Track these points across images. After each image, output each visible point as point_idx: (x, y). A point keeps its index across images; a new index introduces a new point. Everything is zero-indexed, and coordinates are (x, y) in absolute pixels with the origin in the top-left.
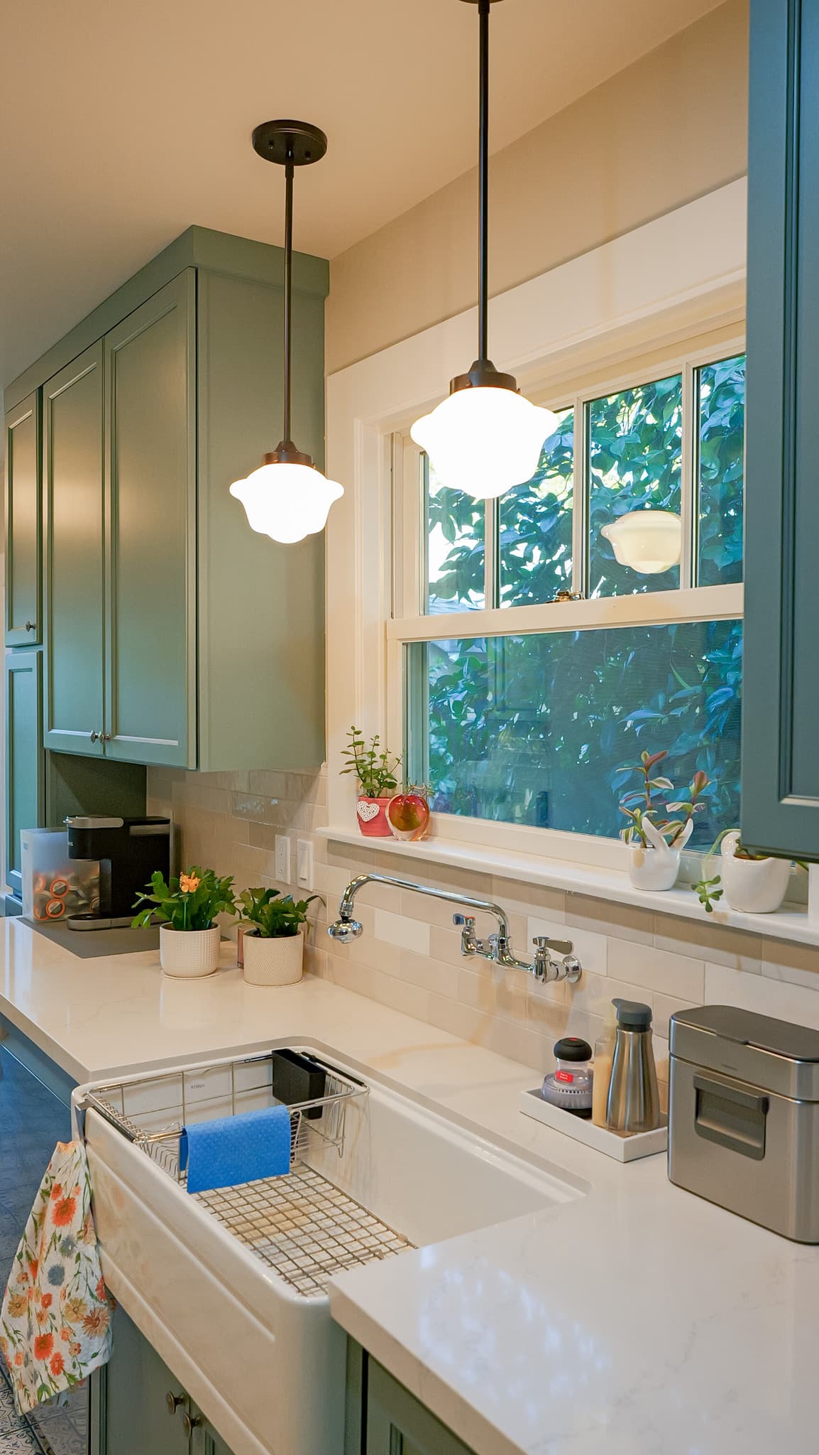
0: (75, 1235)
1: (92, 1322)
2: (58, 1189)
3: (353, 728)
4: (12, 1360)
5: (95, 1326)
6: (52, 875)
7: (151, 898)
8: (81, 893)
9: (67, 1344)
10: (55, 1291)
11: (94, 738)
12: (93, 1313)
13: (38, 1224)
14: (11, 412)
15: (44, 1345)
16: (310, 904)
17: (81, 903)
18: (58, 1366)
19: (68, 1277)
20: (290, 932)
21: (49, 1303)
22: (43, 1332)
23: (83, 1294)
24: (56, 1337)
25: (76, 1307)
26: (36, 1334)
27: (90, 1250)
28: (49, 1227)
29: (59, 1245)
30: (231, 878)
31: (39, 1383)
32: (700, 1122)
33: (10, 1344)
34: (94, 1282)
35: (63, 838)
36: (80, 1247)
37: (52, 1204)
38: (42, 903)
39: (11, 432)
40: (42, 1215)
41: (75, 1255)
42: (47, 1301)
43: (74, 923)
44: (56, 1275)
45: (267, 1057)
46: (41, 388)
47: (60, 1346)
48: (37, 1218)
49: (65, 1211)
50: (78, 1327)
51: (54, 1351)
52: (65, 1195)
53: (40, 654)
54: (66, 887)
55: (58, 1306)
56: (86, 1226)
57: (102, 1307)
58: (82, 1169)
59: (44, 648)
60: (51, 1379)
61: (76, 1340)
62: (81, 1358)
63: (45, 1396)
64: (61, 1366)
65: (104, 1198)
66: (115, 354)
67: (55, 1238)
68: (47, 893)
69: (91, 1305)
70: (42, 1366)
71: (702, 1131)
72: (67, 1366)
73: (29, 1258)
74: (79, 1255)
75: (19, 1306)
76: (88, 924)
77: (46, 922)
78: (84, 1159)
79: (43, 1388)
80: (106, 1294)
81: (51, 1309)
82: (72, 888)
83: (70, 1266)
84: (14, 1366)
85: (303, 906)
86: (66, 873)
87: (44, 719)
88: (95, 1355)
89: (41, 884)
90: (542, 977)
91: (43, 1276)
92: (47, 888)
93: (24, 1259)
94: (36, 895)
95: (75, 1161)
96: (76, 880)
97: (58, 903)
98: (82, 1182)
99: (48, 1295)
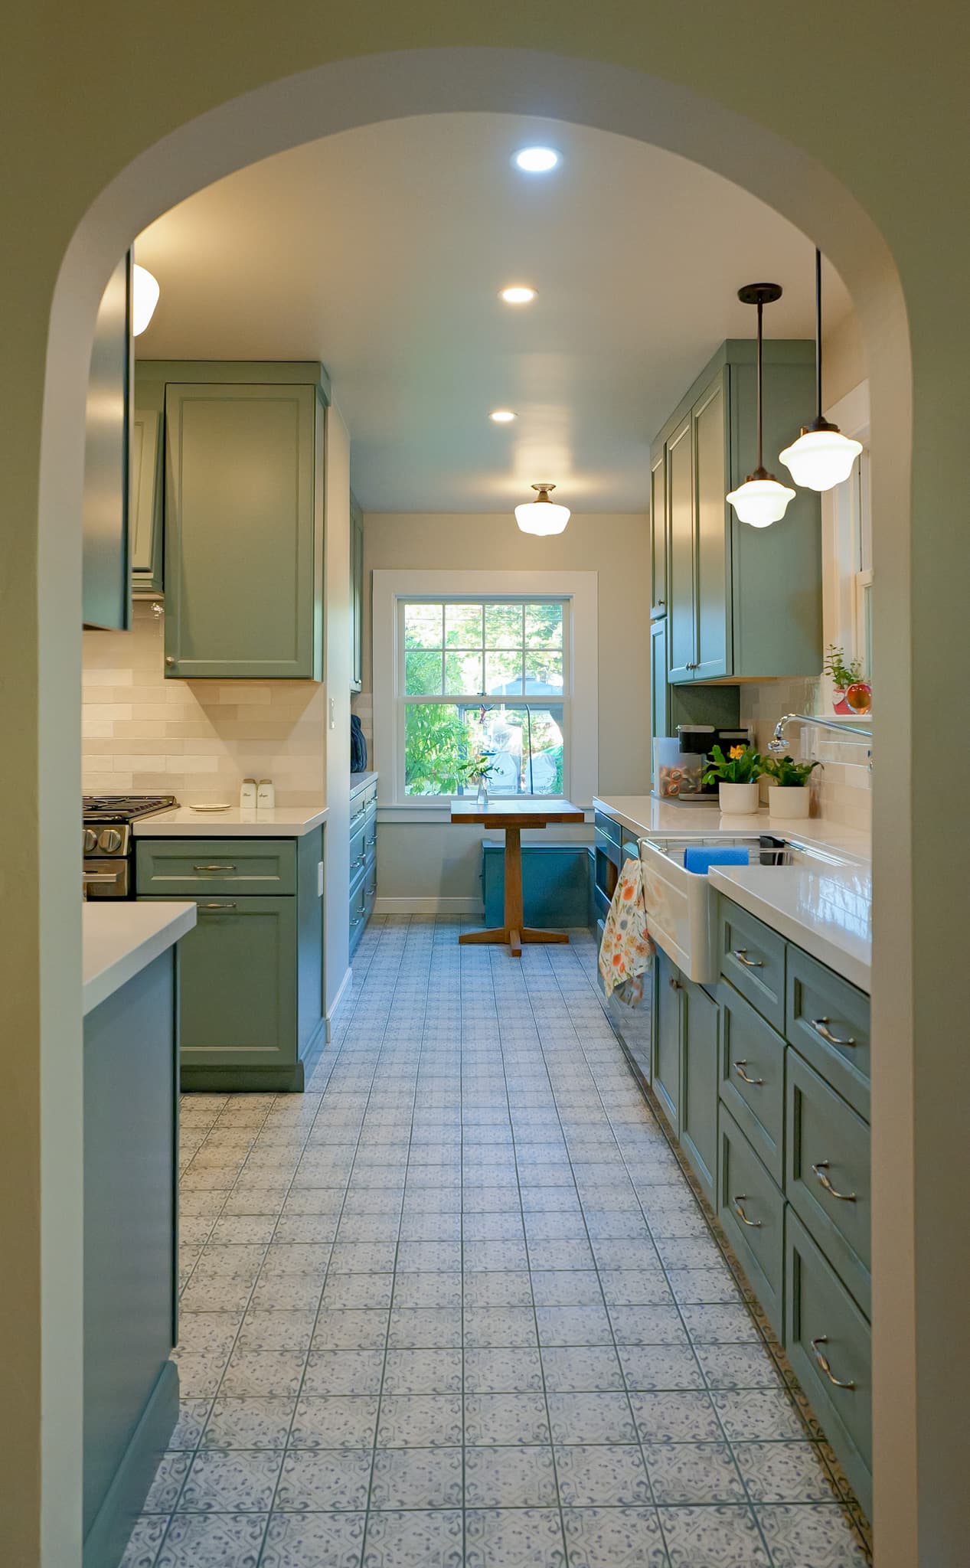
0: (634, 904)
1: (640, 949)
2: (626, 882)
3: (831, 645)
4: (605, 973)
5: (641, 951)
6: (673, 767)
7: (714, 763)
8: (691, 780)
9: (627, 957)
10: (623, 933)
11: (688, 668)
12: (641, 944)
13: (617, 903)
14: (653, 460)
15: (617, 959)
17: (691, 787)
18: (623, 969)
19: (629, 925)
20: (801, 784)
21: (620, 938)
22: (617, 953)
23: (636, 934)
24: (623, 954)
25: (632, 940)
26: (614, 954)
27: (641, 913)
28: (622, 901)
29: (626, 910)
31: (614, 978)
33: (605, 965)
34: (642, 929)
35: (677, 741)
36: (635, 909)
37: (623, 889)
38: (665, 785)
39: (653, 473)
40: (619, 897)
41: (632, 915)
42: (619, 938)
43: (682, 796)
44: (624, 925)
45: (759, 840)
46: (666, 444)
47: (624, 959)
48: (617, 899)
49: (629, 893)
50: (633, 950)
51: (621, 962)
52: (629, 885)
53: (666, 620)
54: (680, 775)
55: (624, 939)
56: (639, 902)
57: (645, 943)
58: (639, 873)
59: (668, 617)
60: (619, 976)
61: (632, 956)
62: (633, 966)
63: (616, 984)
64: (624, 969)
65: (649, 889)
66: (697, 419)
67: (624, 906)
68: (668, 778)
69: (641, 941)
70: (616, 969)
72: (628, 969)
73: (613, 920)
74: (634, 915)
75: (608, 946)
76: (692, 796)
77: (668, 795)
78: (640, 868)
79: (616, 980)
80: (649, 937)
81: (621, 942)
82: (685, 776)
83: (630, 919)
84: (606, 976)
86: (681, 767)
87: (670, 663)
88: (641, 966)
89: (664, 772)
91: (618, 925)
92: (668, 775)
93: (611, 920)
94: (661, 779)
95: (635, 868)
96: (687, 771)
97: (675, 786)
98: (638, 879)
99: (620, 936)
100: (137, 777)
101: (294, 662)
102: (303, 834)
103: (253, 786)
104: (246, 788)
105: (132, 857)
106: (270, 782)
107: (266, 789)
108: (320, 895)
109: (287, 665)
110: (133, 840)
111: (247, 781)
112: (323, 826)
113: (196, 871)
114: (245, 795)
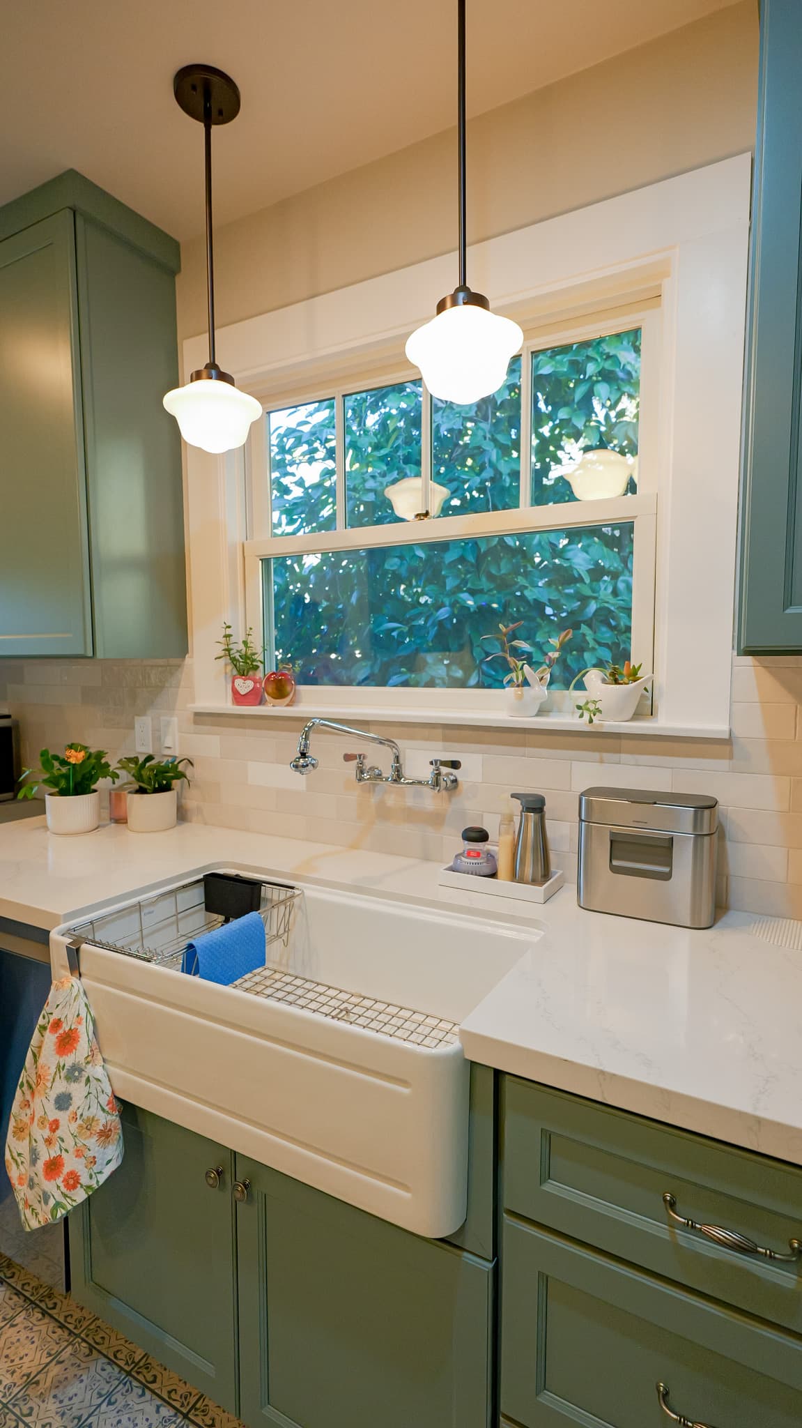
0: (83, 1061)
1: (105, 1134)
2: (58, 1024)
4: (15, 1181)
5: (108, 1137)
9: (83, 1160)
10: (63, 1117)
12: (105, 1126)
13: (37, 1059)
15: (53, 1167)
18: (73, 1182)
19: (77, 1100)
21: (57, 1128)
22: (53, 1154)
23: (95, 1111)
24: (68, 1156)
25: (88, 1125)
27: (99, 1072)
29: (63, 1073)
31: (52, 1202)
33: (14, 1165)
34: (105, 1098)
36: (90, 1071)
37: (53, 1039)
40: (42, 1050)
41: (84, 1079)
42: (55, 1125)
44: (63, 1102)
47: (71, 1163)
48: (35, 1051)
49: (67, 1042)
50: (92, 1142)
51: (67, 1169)
52: (66, 1027)
55: (68, 1128)
56: (92, 1050)
57: (114, 1117)
58: (82, 1000)
60: (65, 1196)
61: (91, 1154)
62: (96, 1168)
63: (61, 1212)
64: (77, 1181)
67: (59, 1068)
69: (104, 1118)
70: (53, 1187)
72: (84, 1180)
74: (88, 1080)
75: (22, 1130)
78: (83, 990)
79: (58, 1204)
81: (59, 1133)
83: (78, 1091)
84: (17, 1187)
88: (109, 1161)
91: (48, 1101)
93: (25, 1084)
95: (74, 995)
98: (83, 1014)
99: (56, 1122)
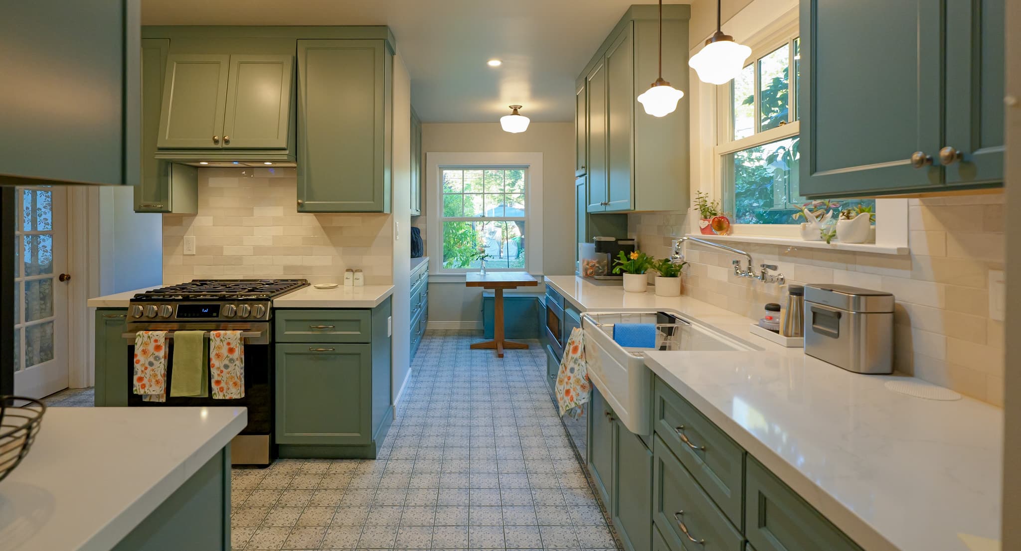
0: (578, 357)
1: (583, 387)
2: (573, 342)
3: (698, 191)
4: (559, 399)
5: (585, 389)
6: (590, 260)
7: (620, 261)
8: (600, 267)
9: (574, 392)
10: (572, 375)
11: (602, 204)
12: (583, 384)
13: (567, 354)
14: (577, 89)
15: (568, 392)
16: (683, 266)
17: (600, 271)
18: (572, 400)
19: (576, 371)
20: (674, 276)
22: (568, 388)
23: (580, 377)
24: (572, 390)
25: (578, 381)
26: (566, 389)
27: (583, 363)
28: (571, 354)
29: (573, 360)
30: (653, 257)
31: (566, 404)
32: (814, 326)
33: (558, 394)
34: (584, 374)
35: (593, 245)
36: (580, 361)
37: (572, 347)
38: (586, 270)
39: (577, 96)
40: (569, 351)
41: (578, 364)
42: (569, 378)
43: (596, 277)
44: (572, 370)
45: (656, 314)
46: (586, 78)
47: (572, 393)
48: (567, 352)
49: (575, 349)
50: (578, 387)
51: (571, 394)
52: (576, 344)
53: (586, 177)
54: (594, 265)
55: (572, 381)
56: (582, 355)
57: (586, 383)
58: (581, 337)
59: (587, 175)
60: (570, 404)
61: (578, 392)
62: (579, 398)
63: (568, 408)
64: (573, 399)
65: (589, 348)
66: (609, 59)
67: (572, 358)
68: (587, 266)
69: (583, 382)
70: (567, 399)
71: (815, 330)
72: (575, 399)
73: (565, 366)
74: (579, 364)
75: (561, 382)
76: (602, 277)
77: (588, 276)
78: (582, 334)
79: (567, 406)
80: (588, 379)
81: (570, 381)
82: (597, 265)
83: (576, 367)
84: (560, 401)
85: (680, 267)
86: (595, 260)
87: (588, 201)
88: (584, 398)
89: (585, 263)
90: (764, 281)
91: (568, 370)
92: (588, 264)
93: (563, 365)
94: (583, 267)
95: (579, 334)
96: (599, 262)
97: (592, 270)
98: (581, 341)
99: (570, 377)
100: (287, 268)
101: (372, 202)
102: (375, 307)
103: (351, 273)
104: (347, 274)
105: (272, 321)
106: (361, 271)
107: (359, 275)
108: (389, 336)
109: (369, 204)
110: (273, 310)
111: (348, 270)
112: (391, 296)
113: (311, 329)
114: (347, 278)
